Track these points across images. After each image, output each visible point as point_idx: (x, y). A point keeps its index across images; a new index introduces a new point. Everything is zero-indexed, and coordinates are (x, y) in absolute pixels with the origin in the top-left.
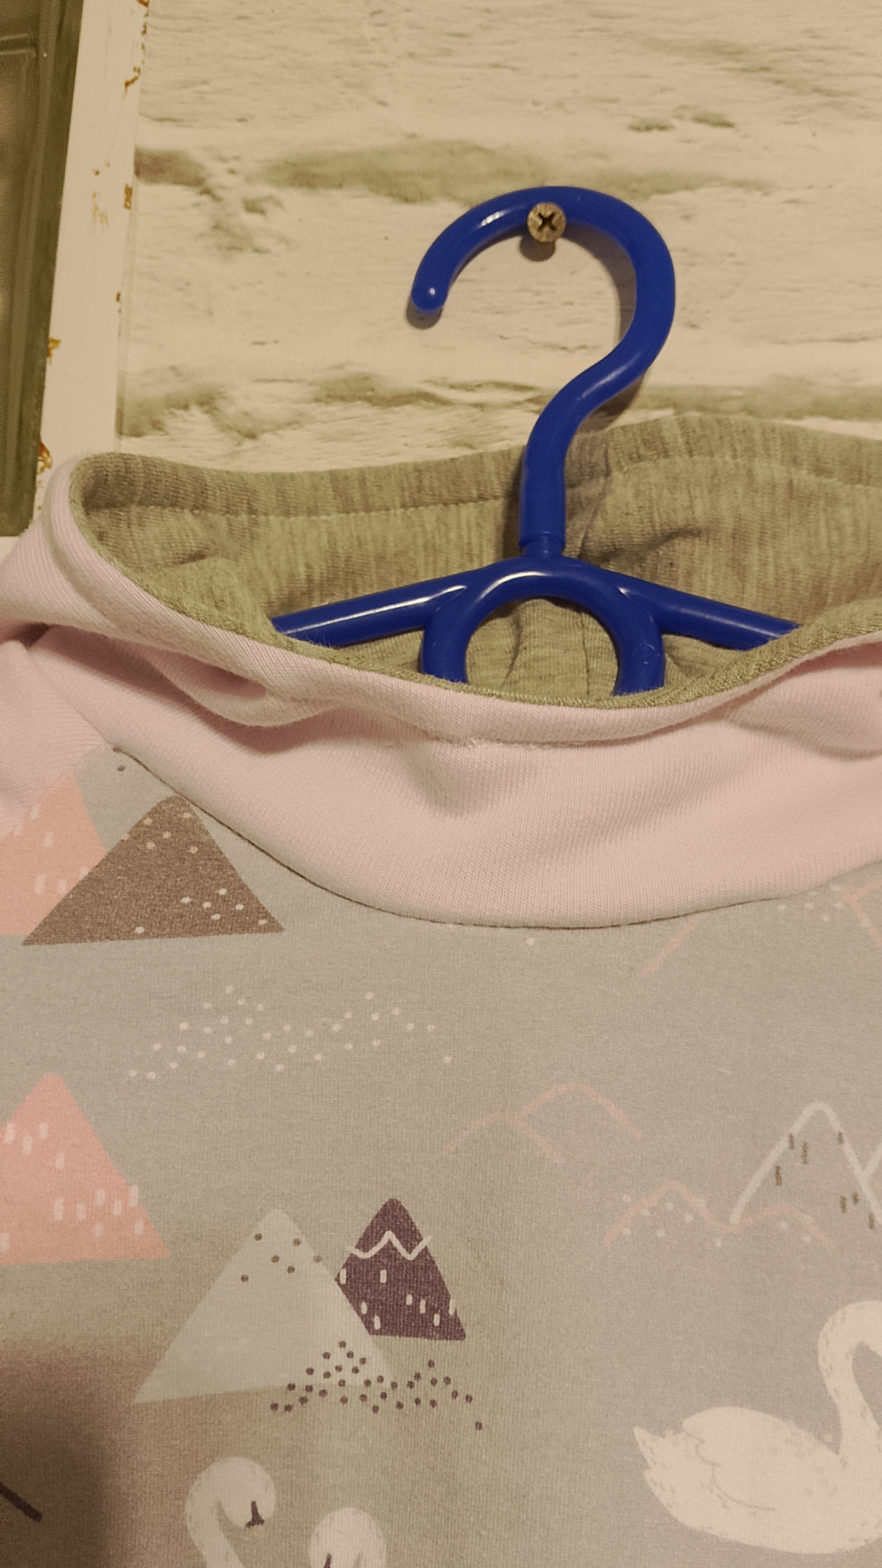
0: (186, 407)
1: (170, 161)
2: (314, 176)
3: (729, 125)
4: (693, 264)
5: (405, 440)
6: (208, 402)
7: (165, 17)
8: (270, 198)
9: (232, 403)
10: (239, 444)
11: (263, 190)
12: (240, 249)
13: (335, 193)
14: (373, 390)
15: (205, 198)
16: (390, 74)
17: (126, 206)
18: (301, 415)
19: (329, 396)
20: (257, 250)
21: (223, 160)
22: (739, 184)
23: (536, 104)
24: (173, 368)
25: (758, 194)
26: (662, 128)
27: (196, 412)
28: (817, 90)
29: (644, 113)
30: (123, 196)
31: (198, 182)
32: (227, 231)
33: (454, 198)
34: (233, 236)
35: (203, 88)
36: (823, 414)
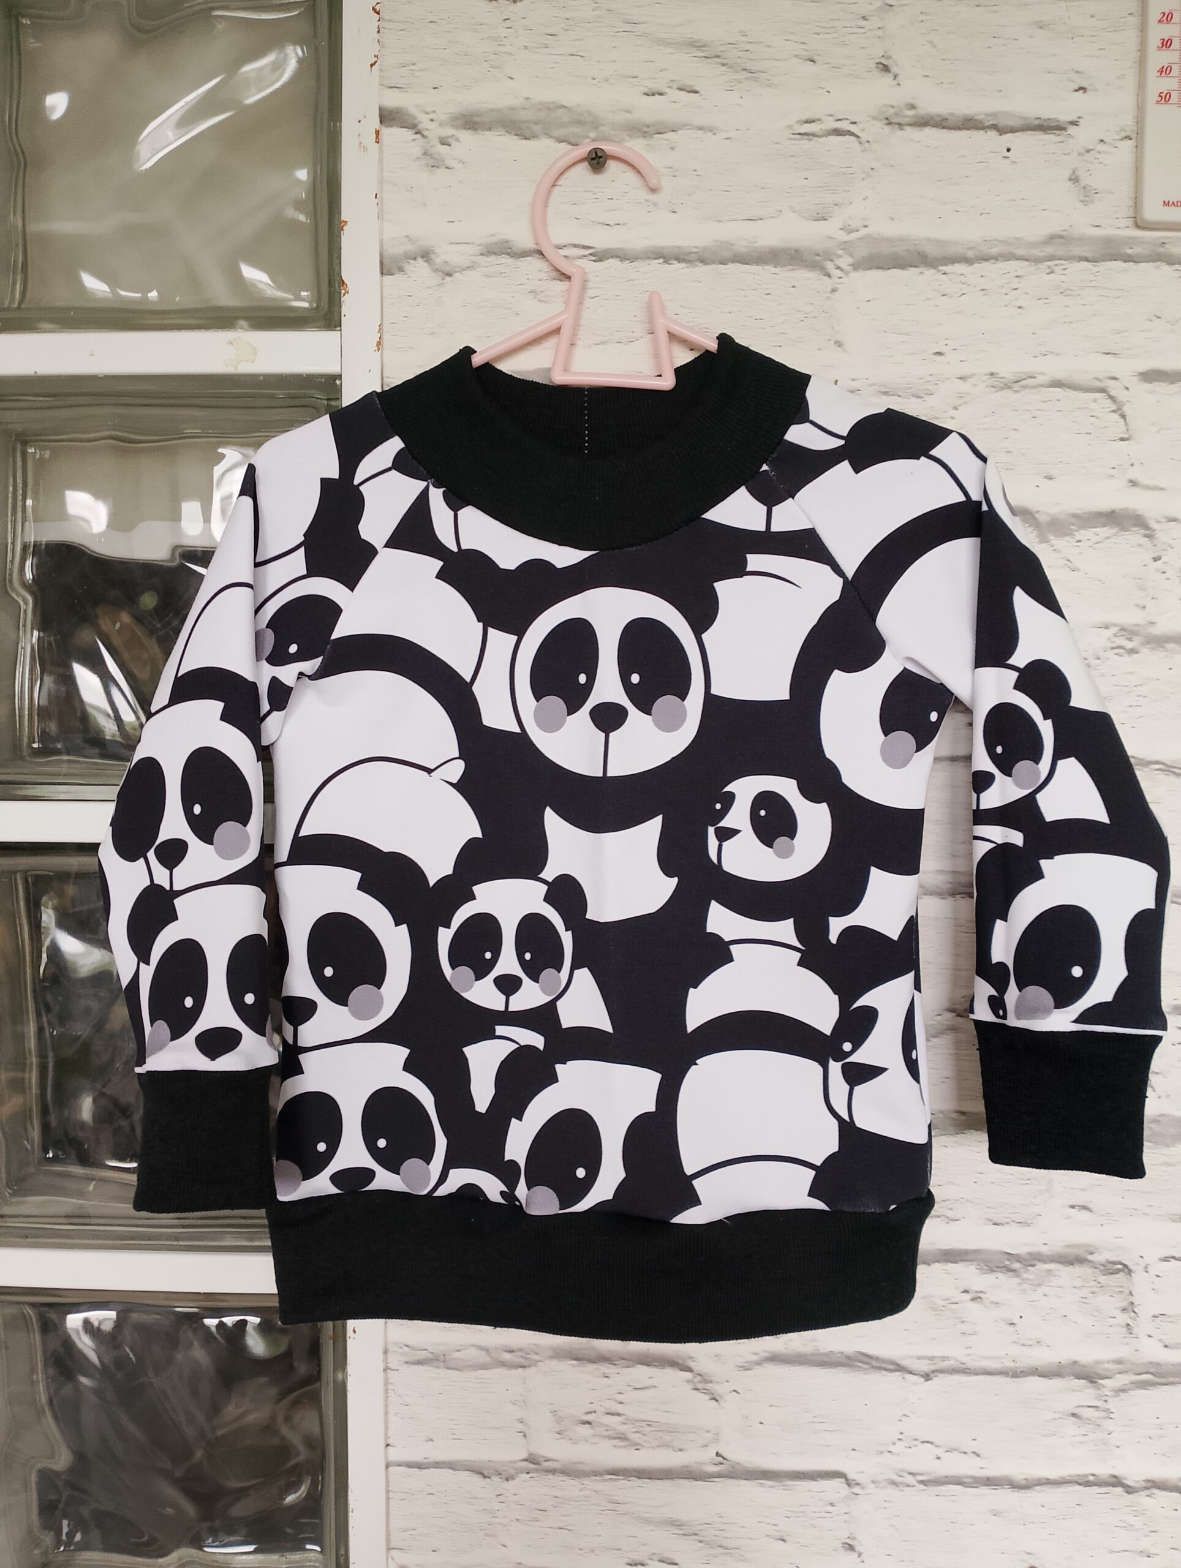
0: (415, 259)
1: (397, 113)
2: (476, 123)
3: (696, 92)
4: (674, 176)
5: (528, 277)
6: (426, 255)
7: (389, 21)
8: (453, 136)
9: (438, 256)
10: (443, 279)
11: (449, 131)
12: (438, 167)
13: (487, 133)
14: (510, 248)
15: (418, 136)
16: (515, 60)
17: (376, 142)
18: (474, 262)
19: (488, 252)
20: (447, 168)
21: (427, 113)
22: (700, 128)
23: (594, 79)
24: (407, 236)
25: (710, 134)
26: (661, 94)
27: (420, 260)
28: (745, 70)
29: (653, 85)
30: (375, 136)
31: (413, 126)
32: (431, 156)
33: (551, 137)
34: (434, 159)
35: (413, 67)
36: (738, 262)
